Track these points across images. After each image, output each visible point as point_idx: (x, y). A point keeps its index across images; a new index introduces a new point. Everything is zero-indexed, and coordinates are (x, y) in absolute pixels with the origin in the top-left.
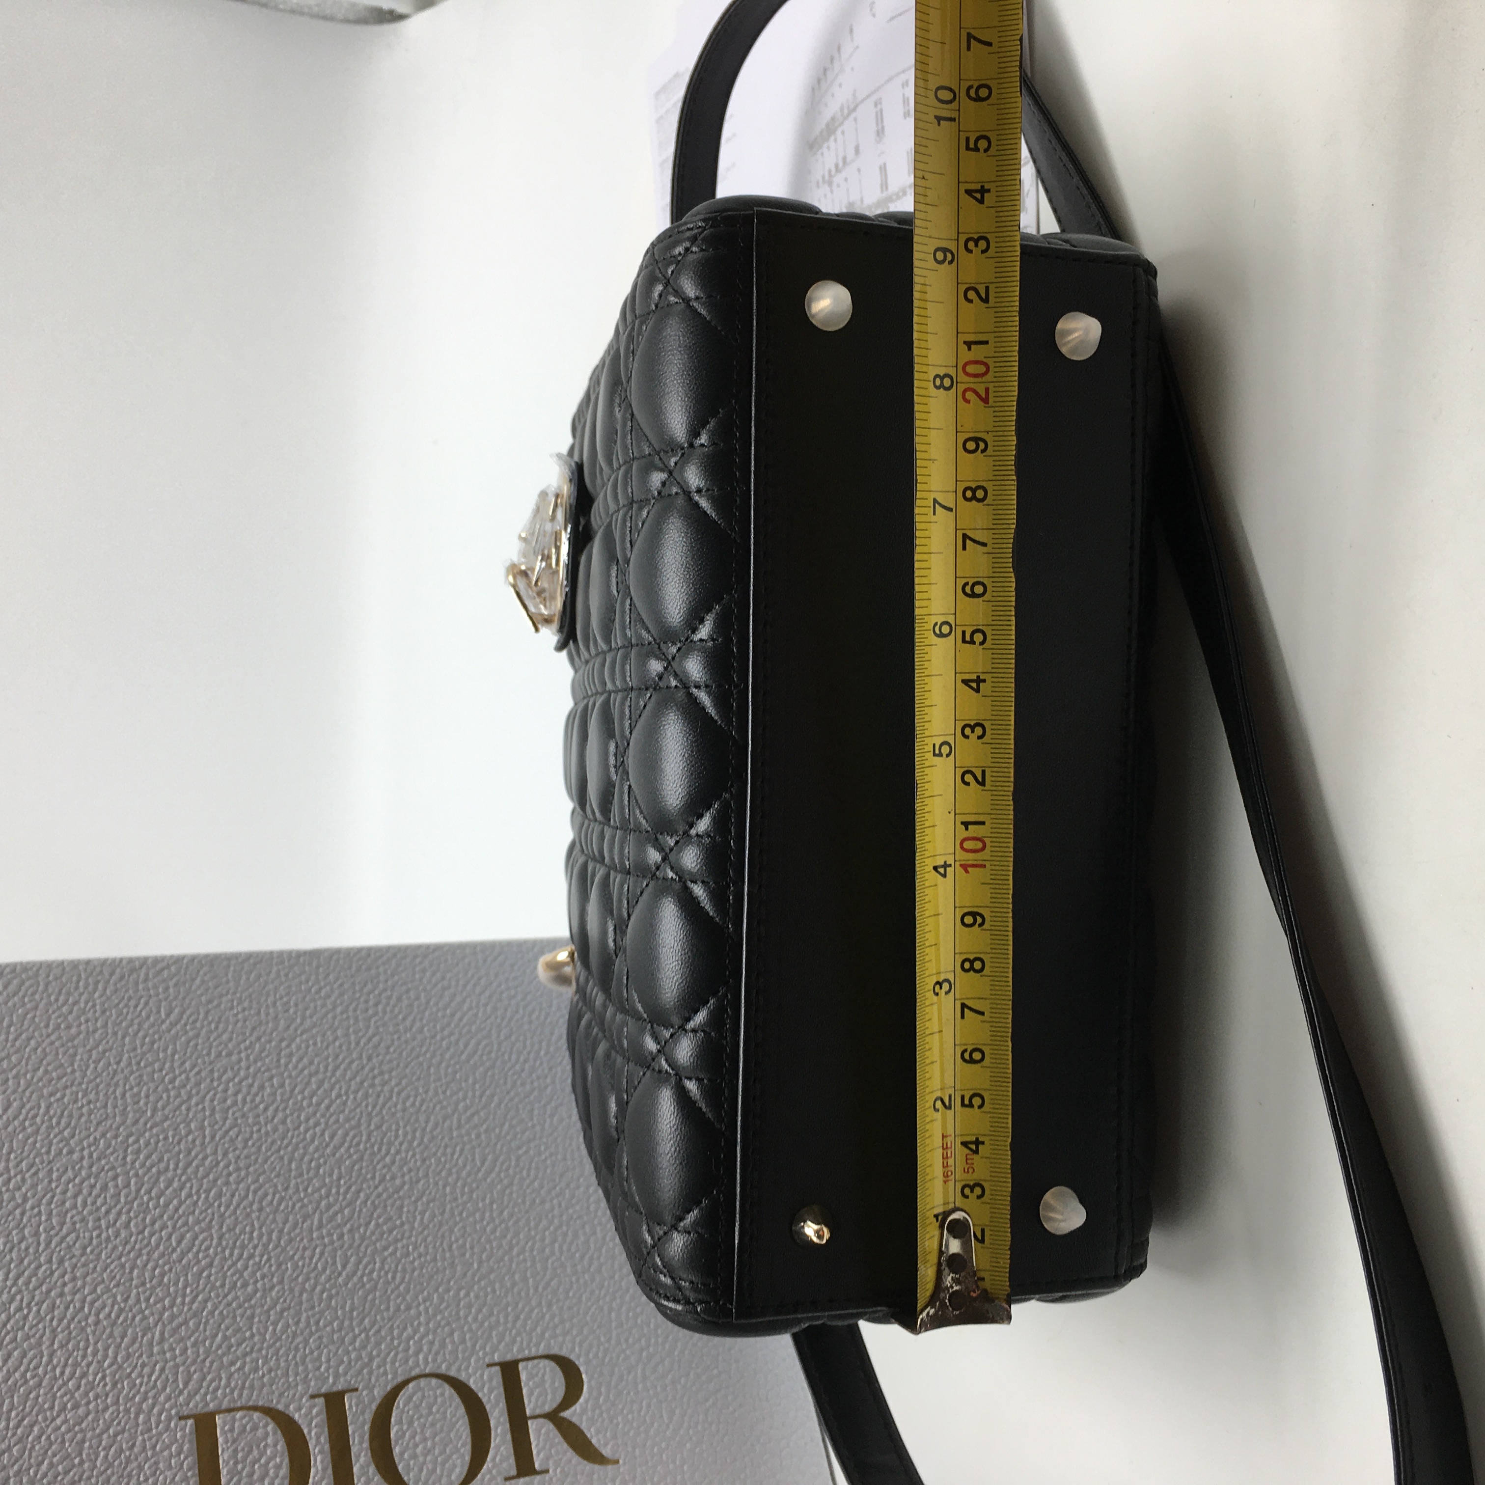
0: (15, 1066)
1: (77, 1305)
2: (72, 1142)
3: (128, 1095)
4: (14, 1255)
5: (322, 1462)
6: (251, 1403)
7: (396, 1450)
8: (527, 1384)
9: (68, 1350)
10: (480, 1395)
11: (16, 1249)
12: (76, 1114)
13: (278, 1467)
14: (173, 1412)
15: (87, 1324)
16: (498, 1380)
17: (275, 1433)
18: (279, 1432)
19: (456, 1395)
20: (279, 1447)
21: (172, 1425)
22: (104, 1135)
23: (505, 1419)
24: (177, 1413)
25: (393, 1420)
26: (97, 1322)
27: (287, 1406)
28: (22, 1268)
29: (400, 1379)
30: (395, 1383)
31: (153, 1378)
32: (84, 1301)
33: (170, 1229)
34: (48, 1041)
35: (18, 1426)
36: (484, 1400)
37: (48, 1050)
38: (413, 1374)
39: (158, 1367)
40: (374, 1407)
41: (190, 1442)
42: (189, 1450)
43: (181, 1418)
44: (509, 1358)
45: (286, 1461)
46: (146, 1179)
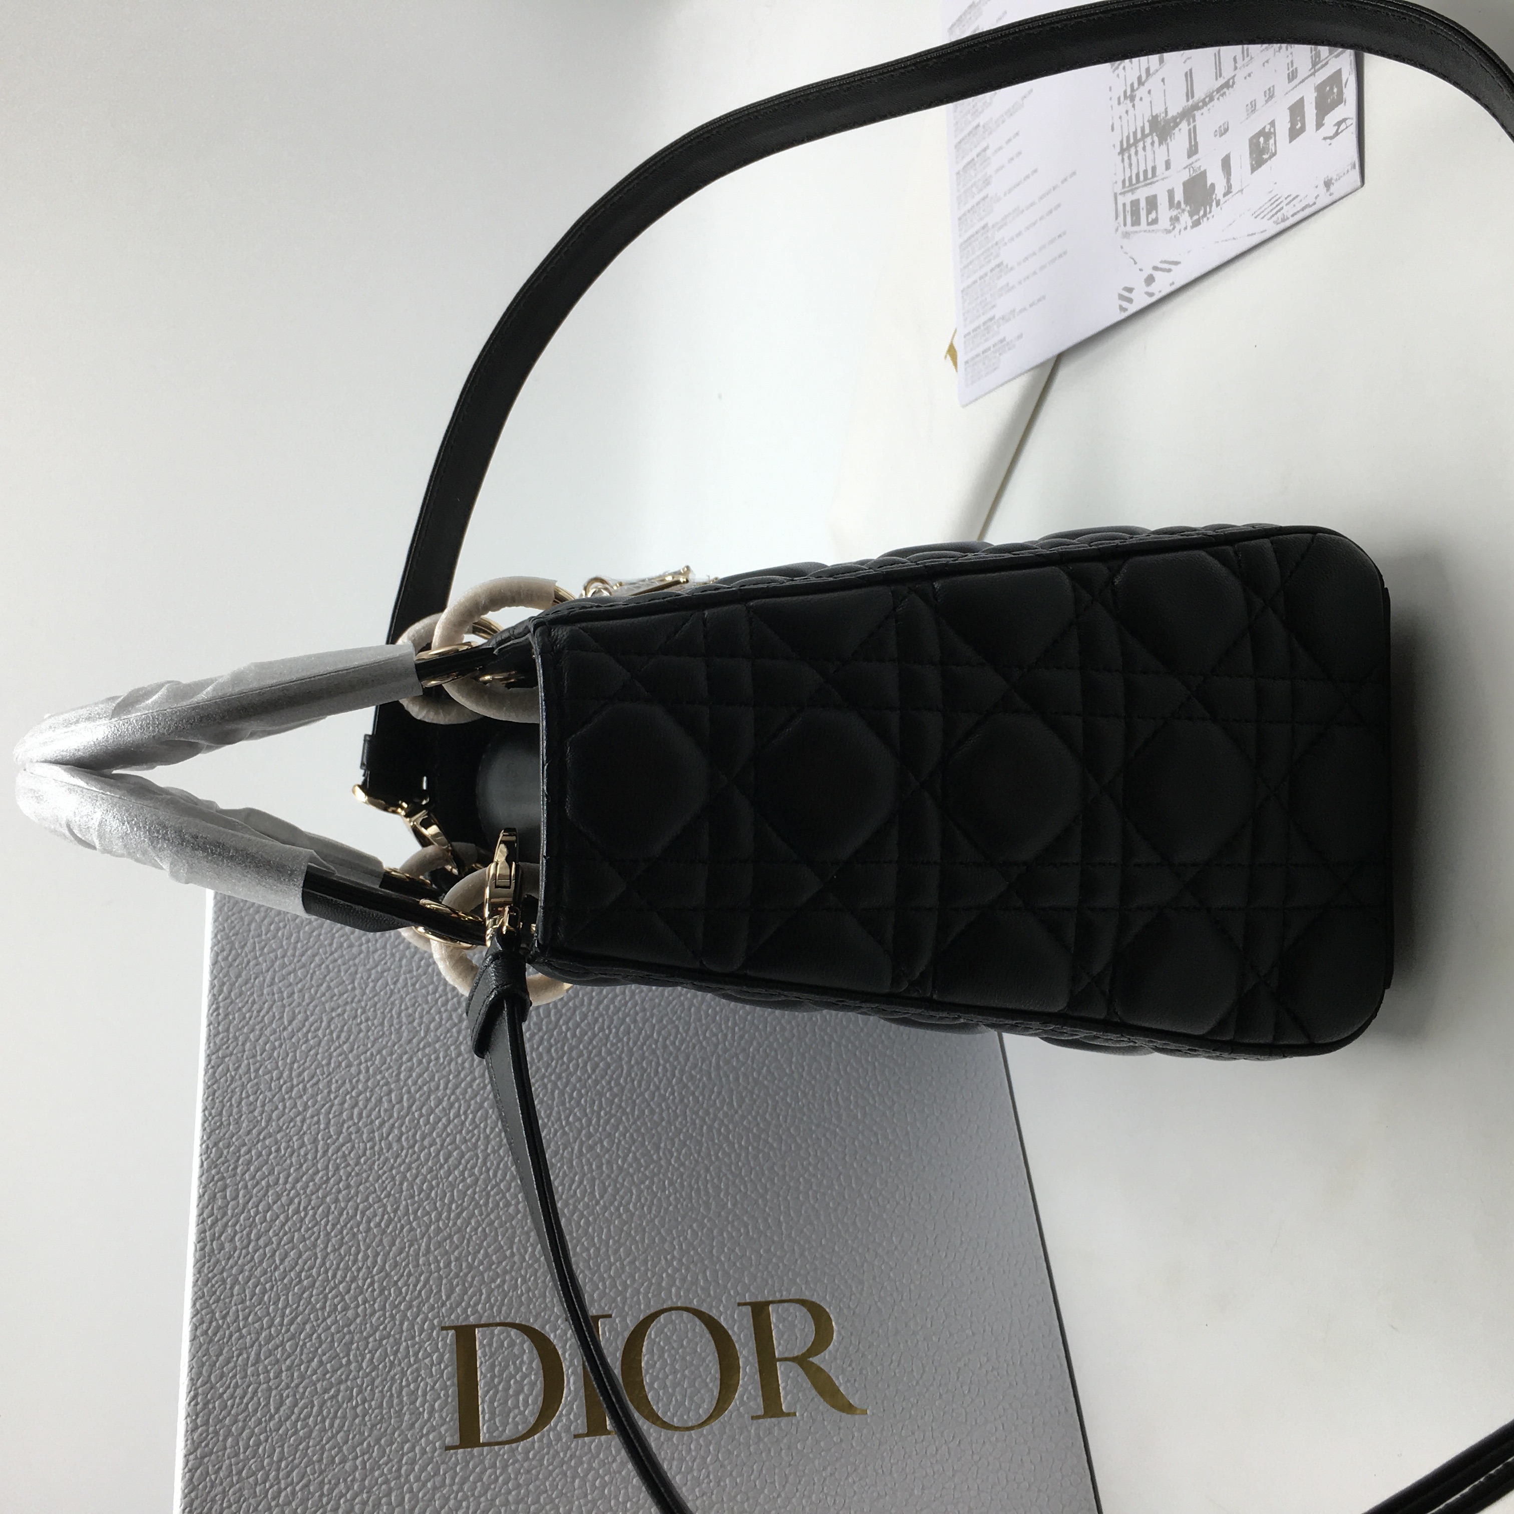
0: (301, 980)
1: (350, 1212)
2: (350, 1056)
3: (403, 1014)
4: (294, 1160)
5: (574, 1383)
6: (509, 1320)
7: (647, 1379)
8: (777, 1327)
9: (340, 1254)
10: (730, 1332)
11: (296, 1154)
12: (355, 1030)
13: (533, 1385)
14: (435, 1322)
15: (359, 1230)
16: (748, 1322)
17: (531, 1352)
18: (535, 1351)
19: (706, 1331)
20: (534, 1365)
21: (435, 1333)
22: (379, 1052)
23: (754, 1359)
24: (440, 1322)
25: (644, 1349)
26: (368, 1230)
27: (543, 1327)
28: (301, 1174)
29: (652, 1310)
30: (649, 1312)
31: (418, 1288)
32: (356, 1209)
33: (438, 1146)
34: (331, 958)
35: (291, 1322)
36: (734, 1338)
37: (331, 967)
38: (665, 1306)
39: (422, 1278)
40: (627, 1334)
41: (451, 1352)
42: (450, 1359)
43: (443, 1328)
44: (760, 1299)
45: (541, 1379)
46: (418, 1096)
